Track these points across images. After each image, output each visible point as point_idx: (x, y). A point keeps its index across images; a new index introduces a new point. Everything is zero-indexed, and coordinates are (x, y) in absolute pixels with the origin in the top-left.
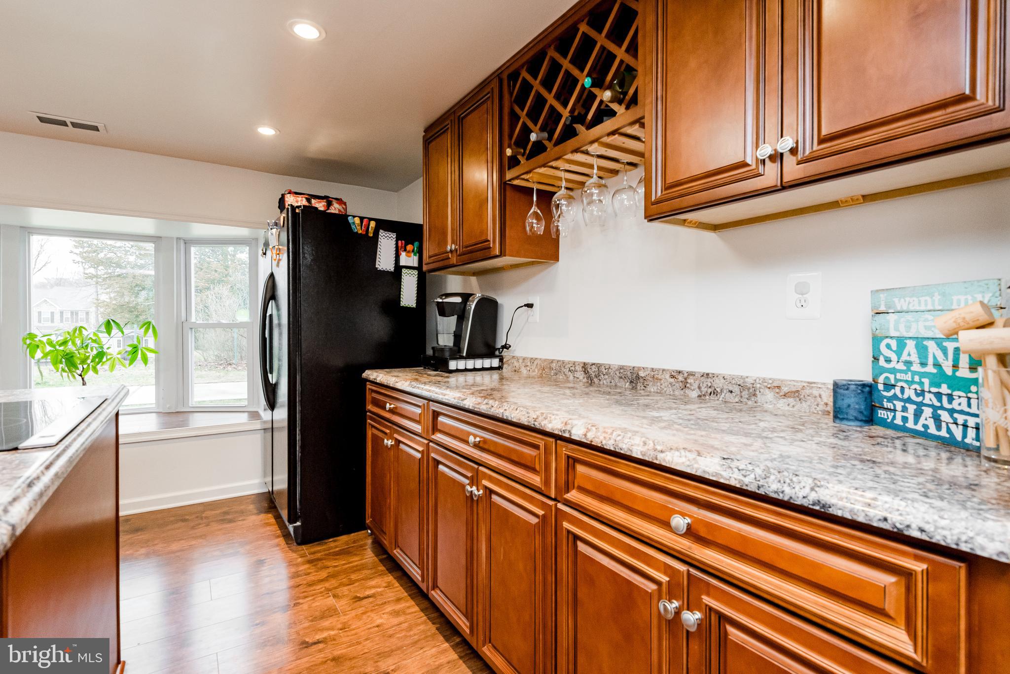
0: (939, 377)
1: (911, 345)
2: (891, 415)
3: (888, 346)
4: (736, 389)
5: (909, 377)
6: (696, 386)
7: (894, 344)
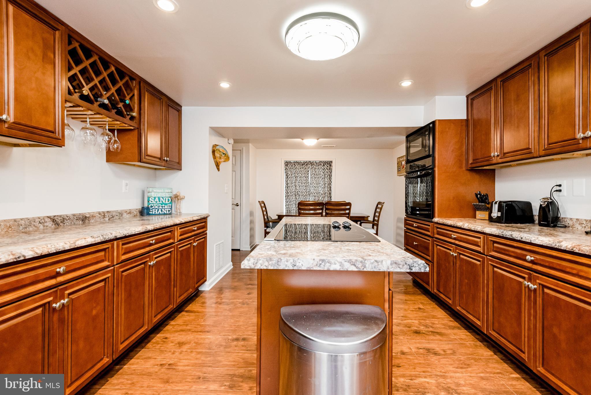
0: (163, 203)
1: (157, 199)
2: (152, 212)
3: (152, 199)
4: (118, 214)
5: (156, 204)
6: (108, 216)
7: (153, 198)
